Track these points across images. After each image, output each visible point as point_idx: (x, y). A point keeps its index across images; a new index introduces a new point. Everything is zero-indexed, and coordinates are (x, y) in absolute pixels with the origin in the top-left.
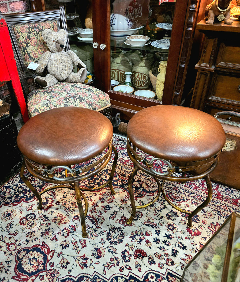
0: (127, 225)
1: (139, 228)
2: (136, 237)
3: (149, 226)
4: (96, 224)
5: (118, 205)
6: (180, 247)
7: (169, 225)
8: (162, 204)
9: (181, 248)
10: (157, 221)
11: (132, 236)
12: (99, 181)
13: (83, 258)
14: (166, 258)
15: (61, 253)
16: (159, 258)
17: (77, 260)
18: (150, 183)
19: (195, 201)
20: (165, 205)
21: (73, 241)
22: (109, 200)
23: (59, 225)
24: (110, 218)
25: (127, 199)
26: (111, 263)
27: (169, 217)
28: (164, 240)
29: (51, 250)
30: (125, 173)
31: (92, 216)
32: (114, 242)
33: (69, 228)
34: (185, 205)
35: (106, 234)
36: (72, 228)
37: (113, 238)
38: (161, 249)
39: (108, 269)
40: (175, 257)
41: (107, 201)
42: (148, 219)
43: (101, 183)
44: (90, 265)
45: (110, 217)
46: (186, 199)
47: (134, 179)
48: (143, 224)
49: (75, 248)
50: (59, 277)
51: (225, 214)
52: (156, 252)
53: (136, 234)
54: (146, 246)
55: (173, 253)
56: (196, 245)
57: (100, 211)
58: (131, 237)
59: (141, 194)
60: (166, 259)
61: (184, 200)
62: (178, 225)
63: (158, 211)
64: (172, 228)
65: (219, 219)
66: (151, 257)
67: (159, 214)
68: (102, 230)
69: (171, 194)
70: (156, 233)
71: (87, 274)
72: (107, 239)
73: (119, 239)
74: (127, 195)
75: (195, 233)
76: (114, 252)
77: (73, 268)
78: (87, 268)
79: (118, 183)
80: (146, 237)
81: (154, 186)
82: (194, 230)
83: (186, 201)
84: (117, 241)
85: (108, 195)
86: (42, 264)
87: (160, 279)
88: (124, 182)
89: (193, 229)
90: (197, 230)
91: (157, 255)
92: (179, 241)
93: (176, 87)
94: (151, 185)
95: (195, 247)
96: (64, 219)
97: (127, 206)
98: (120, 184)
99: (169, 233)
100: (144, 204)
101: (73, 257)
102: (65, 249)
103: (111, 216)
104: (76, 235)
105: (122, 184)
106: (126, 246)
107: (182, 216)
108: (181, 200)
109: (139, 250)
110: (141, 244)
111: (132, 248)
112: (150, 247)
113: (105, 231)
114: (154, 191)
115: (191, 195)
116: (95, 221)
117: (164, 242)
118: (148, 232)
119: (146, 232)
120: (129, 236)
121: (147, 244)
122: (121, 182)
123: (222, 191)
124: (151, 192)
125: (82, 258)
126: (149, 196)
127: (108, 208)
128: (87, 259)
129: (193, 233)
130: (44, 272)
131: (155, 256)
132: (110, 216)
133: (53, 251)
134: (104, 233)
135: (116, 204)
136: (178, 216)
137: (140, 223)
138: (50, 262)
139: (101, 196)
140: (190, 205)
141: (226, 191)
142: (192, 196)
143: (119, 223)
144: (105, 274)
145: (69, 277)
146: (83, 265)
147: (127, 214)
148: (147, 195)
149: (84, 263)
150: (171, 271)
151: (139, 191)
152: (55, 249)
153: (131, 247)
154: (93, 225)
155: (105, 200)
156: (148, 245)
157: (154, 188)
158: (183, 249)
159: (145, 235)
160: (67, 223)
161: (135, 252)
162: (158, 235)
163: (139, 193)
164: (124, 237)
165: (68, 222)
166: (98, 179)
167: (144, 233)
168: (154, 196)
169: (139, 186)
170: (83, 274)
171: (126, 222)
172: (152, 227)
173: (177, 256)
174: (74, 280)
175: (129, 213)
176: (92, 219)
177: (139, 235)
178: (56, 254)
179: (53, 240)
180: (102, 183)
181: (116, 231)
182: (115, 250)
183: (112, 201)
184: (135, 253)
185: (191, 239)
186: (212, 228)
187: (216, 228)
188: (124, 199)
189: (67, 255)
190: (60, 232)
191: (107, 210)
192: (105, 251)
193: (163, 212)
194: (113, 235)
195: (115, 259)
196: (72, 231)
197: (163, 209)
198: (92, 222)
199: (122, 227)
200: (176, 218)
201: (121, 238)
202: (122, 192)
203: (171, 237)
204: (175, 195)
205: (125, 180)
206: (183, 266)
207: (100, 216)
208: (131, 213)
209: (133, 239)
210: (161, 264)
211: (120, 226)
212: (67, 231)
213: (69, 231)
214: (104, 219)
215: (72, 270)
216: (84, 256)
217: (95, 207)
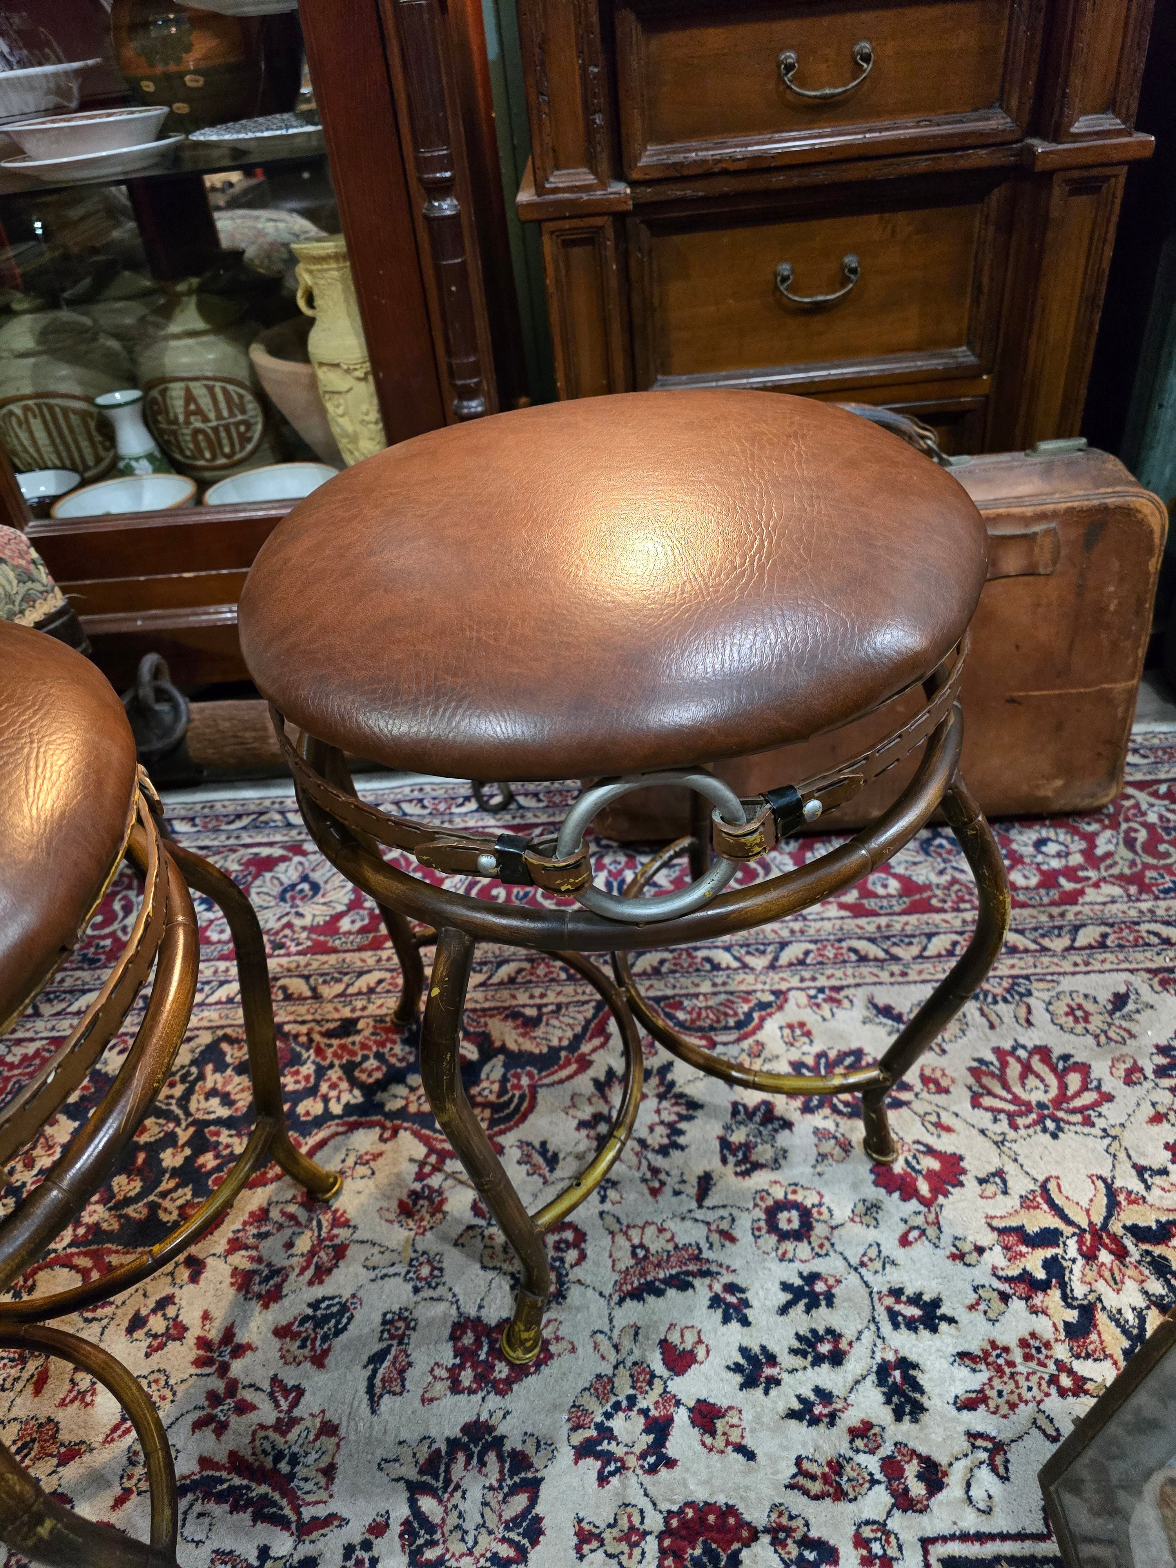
0: (520, 1372)
1: (605, 1346)
2: (618, 1424)
3: (659, 1293)
4: (288, 1511)
5: (388, 1257)
6: (911, 1325)
7: (772, 1212)
8: (661, 1097)
9: (915, 1330)
10: (689, 1224)
11: (588, 1440)
12: (188, 1152)
14: (872, 1463)
16: (839, 1495)
18: (532, 997)
19: (822, 982)
20: (681, 1096)
22: (312, 1253)
24: (378, 1391)
25: (435, 1181)
27: (745, 1159)
28: (798, 1337)
30: (346, 1013)
31: (232, 1454)
34: (787, 1031)
35: (397, 1543)
37: (461, 1548)
38: (811, 1411)
40: (925, 1418)
41: (301, 1273)
42: (634, 1247)
43: (208, 1160)
45: (370, 1389)
46: (773, 992)
48: (616, 1298)
51: (1001, 978)
52: (799, 1461)
53: (608, 1407)
54: (715, 1456)
55: (895, 1399)
56: (980, 1250)
57: (275, 1380)
58: (584, 1451)
59: (511, 1100)
60: (878, 1476)
61: (763, 1006)
62: (817, 1182)
63: (664, 1151)
64: (796, 1225)
65: (992, 1026)
66: (784, 1521)
67: (675, 1172)
68: (354, 1532)
69: (679, 1006)
70: (726, 1320)
73: (507, 1528)
74: (422, 1152)
75: (930, 1176)
79: (326, 1099)
80: (678, 1385)
81: (559, 1006)
82: (914, 1163)
83: (780, 1008)
84: (505, 1551)
85: (292, 1217)
88: (363, 1077)
89: (907, 1161)
90: (930, 1151)
91: (813, 1477)
92: (879, 1283)
93: (450, 366)
94: (540, 1007)
95: (981, 1274)
97: (455, 1232)
98: (346, 1097)
99: (797, 1265)
100: (555, 1155)
103: (375, 1372)
105: (357, 1092)
106: (578, 1548)
107: (807, 1109)
108: (749, 1016)
109: (684, 1524)
110: (671, 1463)
111: (634, 1536)
112: (740, 1449)
113: (378, 1529)
114: (577, 1040)
115: (787, 956)
116: (264, 1489)
117: (804, 1355)
118: (674, 1338)
119: (664, 1345)
120: (566, 1454)
121: (713, 1433)
122: (344, 1085)
123: (915, 864)
124: (563, 1054)
126: (561, 1081)
127: (326, 1319)
129: (924, 1188)
131: (806, 1492)
132: (371, 1379)
134: (380, 1546)
135: (377, 1259)
136: (788, 1125)
137: (593, 1308)
139: (241, 1260)
140: (810, 1017)
141: (928, 854)
142: (791, 964)
143: (456, 1388)
147: (483, 1289)
148: (546, 1081)
150: (953, 1537)
151: (485, 1084)
153: (615, 1532)
154: (266, 1534)
155: (277, 1272)
156: (720, 1442)
157: (566, 1020)
158: (934, 1330)
159: (666, 1373)
161: (663, 1552)
162: (745, 1322)
163: (492, 1098)
164: (533, 1487)
166: (170, 1140)
167: (657, 1365)
168: (591, 1073)
169: (473, 1053)
171: (501, 1356)
172: (682, 1283)
173: (924, 1401)
175: (490, 1274)
176: (237, 1481)
177: (632, 1400)
180: (217, 1157)
181: (458, 1470)
183: (340, 1252)
185: (931, 1232)
186: (990, 1093)
187: (1011, 1082)
188: (412, 1193)
191: (325, 1338)
193: (693, 1148)
194: (452, 1520)
197: (682, 1126)
198: (244, 1509)
199: (490, 1407)
200: (783, 1138)
201: (520, 1502)
202: (383, 1147)
203: (820, 1287)
204: (701, 1003)
205: (365, 1058)
206: (998, 1448)
207: (294, 1421)
208: (506, 1267)
209: (607, 1457)
210: (867, 1532)
211: (468, 1417)
214: (335, 1431)
217: (223, 1370)
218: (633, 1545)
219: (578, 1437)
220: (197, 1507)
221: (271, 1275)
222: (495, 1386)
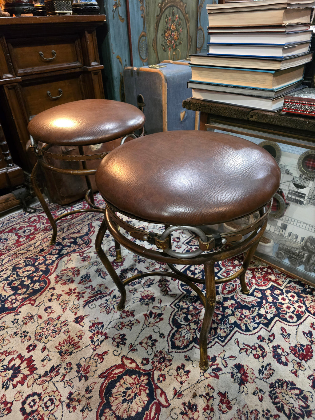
0: (122, 262)
4: (105, 295)
12: (30, 280)
15: (131, 346)
17: (149, 325)
21: (118, 328)
22: (73, 274)
23: (79, 347)
24: (103, 277)
25: (85, 255)
26: (165, 287)
29: (121, 363)
31: (88, 297)
32: (140, 280)
33: (93, 331)
36: (96, 328)
39: (171, 291)
41: (74, 276)
43: (36, 278)
44: (160, 310)
45: (102, 278)
47: (57, 242)
49: (131, 326)
50: (167, 350)
57: (85, 287)
58: (139, 262)
59: (86, 241)
60: (173, 242)
62: (141, 224)
64: (143, 229)
70: (143, 241)
71: (171, 315)
72: (133, 286)
74: (78, 254)
76: (152, 282)
77: (159, 332)
78: (163, 314)
79: (51, 259)
81: (81, 228)
86: (140, 377)
87: (191, 251)
88: (55, 253)
92: (157, 228)
96: (72, 339)
98: (54, 257)
101: (142, 330)
102: (126, 339)
104: (110, 323)
105: (56, 256)
111: (153, 264)
116: (98, 296)
120: (137, 264)
122: (52, 256)
124: (89, 232)
125: (147, 318)
127: (85, 277)
128: (151, 313)
130: (153, 374)
132: (101, 277)
133: (124, 359)
135: (86, 267)
138: (139, 365)
139: (61, 282)
144: (175, 295)
145: (170, 337)
146: (159, 318)
148: (90, 236)
149: (156, 316)
150: (185, 241)
151: (79, 242)
152: (121, 355)
153: (150, 265)
154: (104, 299)
160: (83, 334)
163: (83, 243)
164: (136, 269)
165: (81, 332)
166: (23, 281)
169: (72, 240)
170: (169, 319)
171: (118, 263)
174: (175, 331)
176: (93, 298)
178: (130, 355)
179: (103, 359)
182: (149, 281)
183: (78, 271)
184: (159, 263)
188: (82, 258)
189: (138, 337)
190: (93, 347)
191: (88, 279)
192: (147, 291)
195: (161, 283)
196: (100, 328)
198: (98, 299)
199: (122, 268)
201: (136, 271)
202: (70, 258)
205: (52, 251)
206: (182, 232)
207: (94, 289)
208: (108, 255)
209: (143, 261)
210: (177, 246)
211: (121, 270)
212: (97, 335)
213: (98, 332)
214: (102, 284)
215: (161, 332)
216: (145, 315)
217: (75, 293)
219: (137, 262)
220: (90, 305)
221: (69, 280)
222: (120, 265)
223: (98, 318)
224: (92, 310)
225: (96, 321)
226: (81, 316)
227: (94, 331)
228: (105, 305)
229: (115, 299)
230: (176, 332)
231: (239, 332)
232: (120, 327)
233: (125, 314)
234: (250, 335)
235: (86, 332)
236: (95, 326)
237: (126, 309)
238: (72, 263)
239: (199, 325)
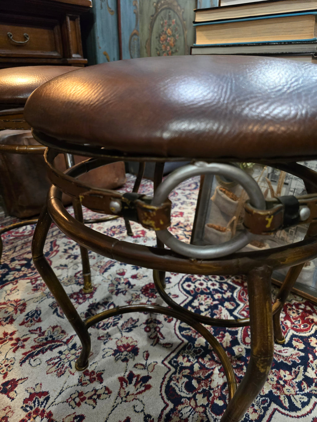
0: (92, 293)
1: (106, 280)
2: (119, 287)
3: (109, 269)
4: (59, 343)
5: (39, 298)
11: (116, 292)
13: (126, 382)
17: (126, 397)
21: (72, 403)
22: (15, 309)
24: (61, 314)
25: (38, 283)
26: (154, 332)
31: (32, 347)
32: (116, 320)
33: (28, 409)
36: (34, 402)
39: (164, 338)
41: (16, 313)
42: (98, 267)
44: (146, 370)
45: (59, 316)
47: (2, 263)
48: (101, 274)
49: (95, 400)
53: (115, 287)
54: (141, 280)
57: (30, 331)
58: (117, 294)
70: (125, 265)
71: (164, 378)
72: (104, 329)
74: (29, 281)
76: (135, 323)
77: (142, 411)
78: (150, 378)
80: (125, 277)
100: (66, 265)
101: (114, 407)
103: (57, 313)
104: (60, 393)
106: (129, 304)
109: (144, 289)
110: (134, 285)
111: (138, 297)
112: (144, 277)
116: (48, 345)
118: (118, 272)
119: (117, 274)
120: (114, 297)
121: (138, 278)
125: (124, 384)
126: (55, 255)
127: (33, 315)
128: (131, 375)
135: (36, 300)
137: (98, 278)
144: (170, 346)
146: (143, 385)
149: (140, 381)
153: (134, 298)
154: (57, 350)
156: (140, 278)
159: (122, 277)
160: (10, 414)
161: (145, 295)
162: (129, 264)
164: (112, 304)
167: (119, 276)
169: (25, 262)
170: (161, 387)
171: (85, 294)
172: (112, 266)
174: (171, 409)
176: (39, 349)
177: (119, 283)
181: (94, 312)
182: (130, 321)
183: (24, 305)
184: (147, 295)
188: (34, 287)
191: (37, 317)
192: (127, 338)
195: (148, 325)
196: (42, 403)
198: (46, 351)
199: (91, 301)
201: (112, 307)
202: (15, 286)
207: (44, 333)
208: (72, 283)
209: (122, 292)
211: (88, 304)
212: (35, 416)
213: (36, 412)
214: (57, 326)
215: (147, 412)
216: (121, 379)
217: (11, 339)
218: (139, 297)
219: (114, 293)
220: (32, 360)
221: (7, 319)
222: (89, 298)
223: (41, 384)
224: (34, 370)
225: (38, 390)
226: (14, 380)
227: (31, 408)
228: (57, 360)
229: (74, 350)
230: (172, 411)
231: (279, 411)
232: (77, 402)
233: (88, 378)
234: (298, 417)
235: (16, 411)
236: (34, 399)
237: (90, 369)
238: (17, 293)
239: (211, 398)
